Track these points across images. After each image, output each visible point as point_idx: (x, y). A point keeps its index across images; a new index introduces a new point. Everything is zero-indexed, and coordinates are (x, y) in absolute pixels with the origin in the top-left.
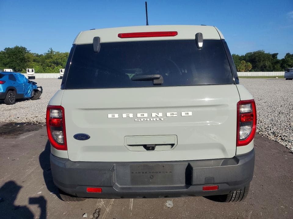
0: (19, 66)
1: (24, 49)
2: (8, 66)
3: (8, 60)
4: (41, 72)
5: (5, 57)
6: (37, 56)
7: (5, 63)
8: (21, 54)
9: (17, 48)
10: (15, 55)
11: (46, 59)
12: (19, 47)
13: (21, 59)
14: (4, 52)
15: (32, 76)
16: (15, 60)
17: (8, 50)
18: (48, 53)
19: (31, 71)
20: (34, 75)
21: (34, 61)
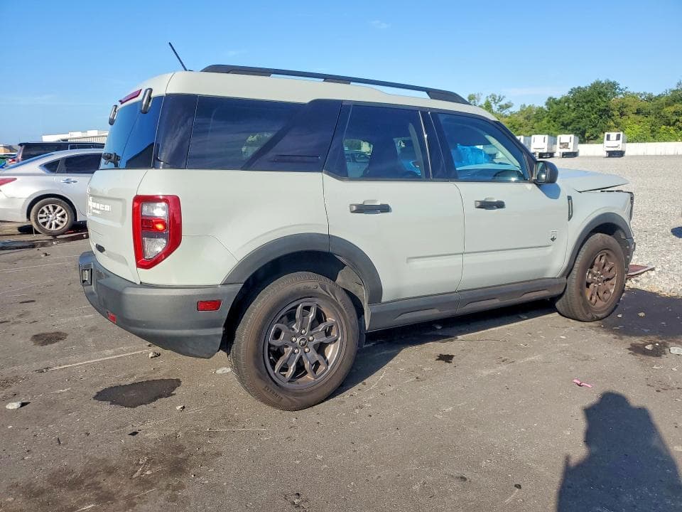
0: (593, 127)
1: (613, 86)
2: (570, 128)
3: (573, 114)
4: (645, 140)
5: (569, 108)
6: (650, 99)
7: (565, 123)
8: (604, 99)
9: (596, 86)
10: (589, 101)
11: (668, 105)
12: (603, 82)
13: (600, 110)
14: (569, 99)
15: (615, 149)
16: (588, 113)
17: (577, 91)
18: (677, 90)
19: (615, 138)
20: (621, 146)
21: (638, 112)
